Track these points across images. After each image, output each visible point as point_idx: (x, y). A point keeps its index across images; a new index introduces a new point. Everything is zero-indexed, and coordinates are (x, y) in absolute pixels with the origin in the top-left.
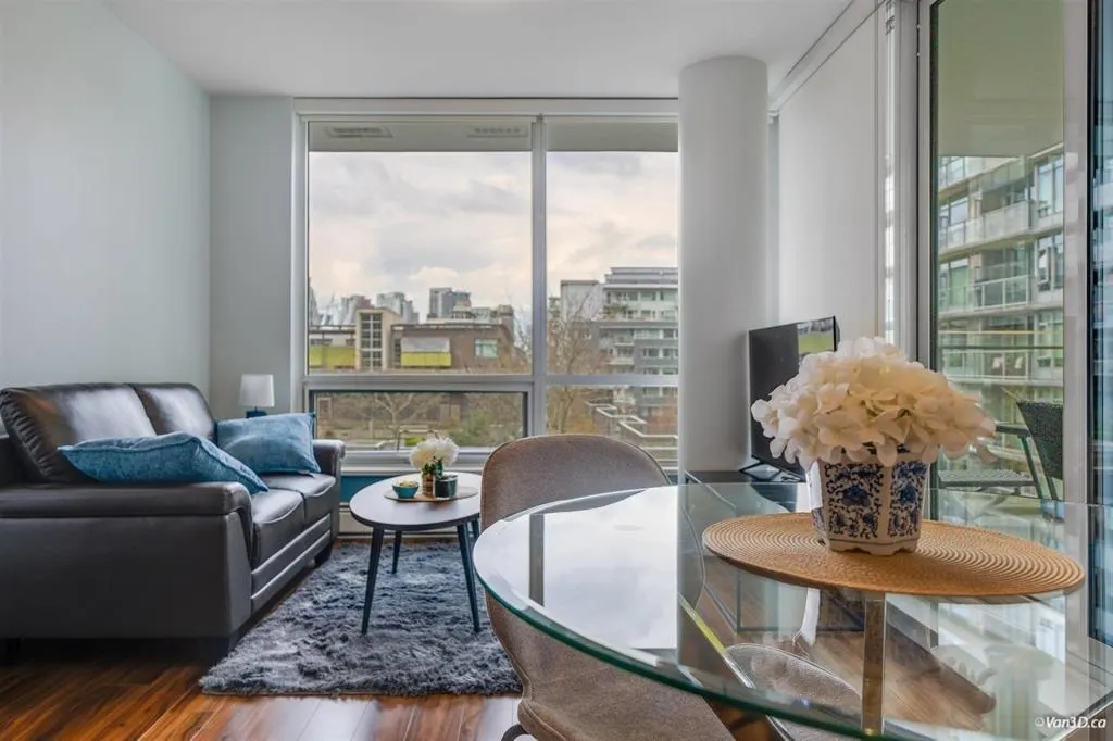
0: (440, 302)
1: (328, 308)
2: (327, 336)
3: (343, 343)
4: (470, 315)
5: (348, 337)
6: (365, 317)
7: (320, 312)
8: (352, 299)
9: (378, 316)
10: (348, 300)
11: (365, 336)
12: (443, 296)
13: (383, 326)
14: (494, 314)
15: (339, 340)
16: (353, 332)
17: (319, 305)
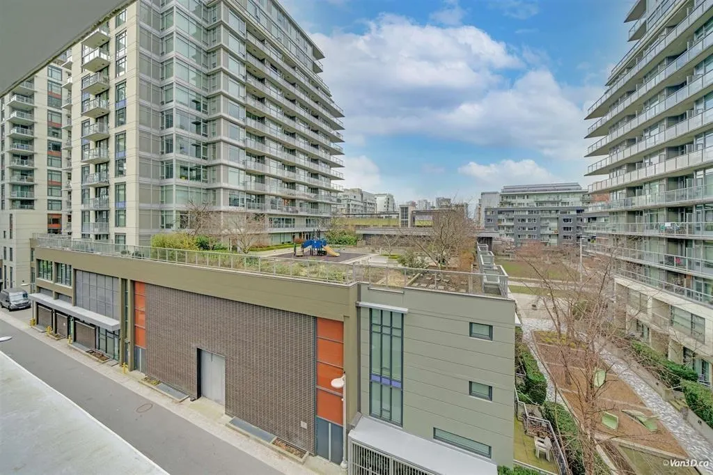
2: (391, 215)
3: (396, 217)
6: (402, 208)
9: (407, 208)
11: (402, 215)
13: (409, 211)
16: (398, 214)
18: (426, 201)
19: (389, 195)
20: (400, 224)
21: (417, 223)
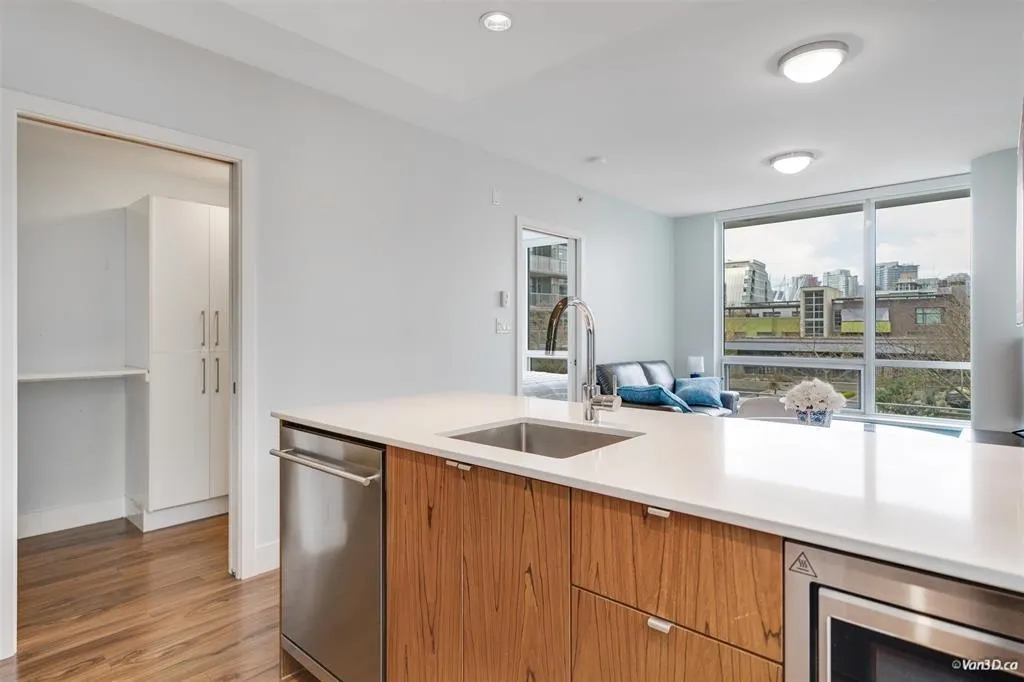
0: (886, 276)
1: (780, 286)
2: (776, 310)
3: (790, 314)
4: (915, 286)
5: (795, 310)
6: (808, 294)
7: (774, 289)
8: (801, 278)
9: (820, 293)
10: (797, 279)
11: (808, 309)
12: (889, 269)
13: (825, 301)
14: (943, 283)
15: (787, 313)
16: (798, 307)
17: (772, 285)
18: (846, 273)
19: (756, 263)
20: (802, 330)
21: (845, 328)
